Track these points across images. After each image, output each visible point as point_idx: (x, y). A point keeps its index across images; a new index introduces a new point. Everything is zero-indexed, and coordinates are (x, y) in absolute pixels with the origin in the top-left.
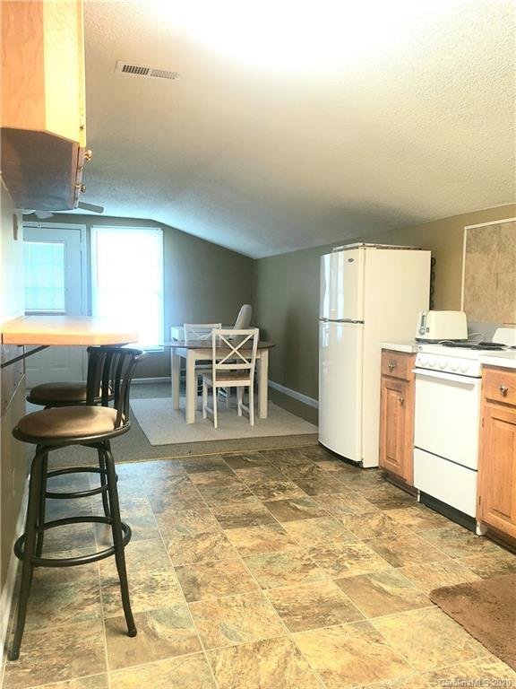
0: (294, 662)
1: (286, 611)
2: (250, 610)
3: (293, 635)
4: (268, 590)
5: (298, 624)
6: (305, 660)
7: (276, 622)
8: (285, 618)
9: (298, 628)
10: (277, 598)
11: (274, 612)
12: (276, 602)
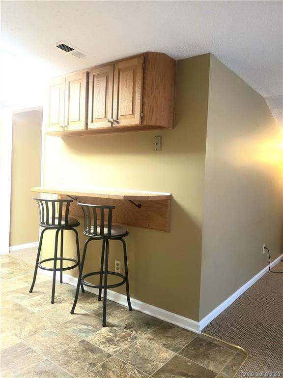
0: (18, 331)
1: (28, 351)
2: (48, 345)
3: (21, 341)
4: (44, 360)
5: (19, 347)
6: (13, 334)
7: (31, 344)
8: (27, 347)
9: (18, 345)
10: (36, 357)
11: (34, 348)
12: (35, 354)
